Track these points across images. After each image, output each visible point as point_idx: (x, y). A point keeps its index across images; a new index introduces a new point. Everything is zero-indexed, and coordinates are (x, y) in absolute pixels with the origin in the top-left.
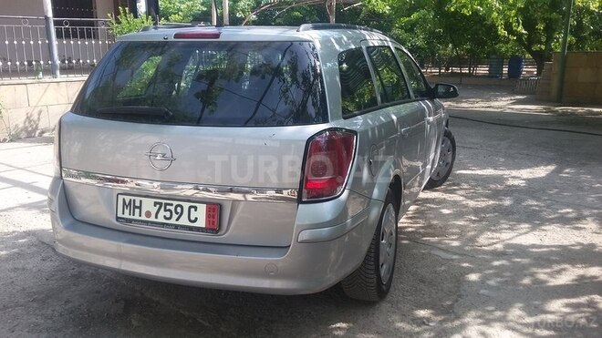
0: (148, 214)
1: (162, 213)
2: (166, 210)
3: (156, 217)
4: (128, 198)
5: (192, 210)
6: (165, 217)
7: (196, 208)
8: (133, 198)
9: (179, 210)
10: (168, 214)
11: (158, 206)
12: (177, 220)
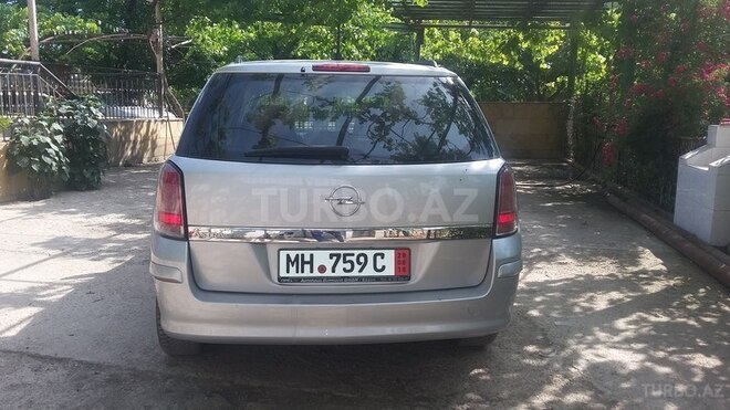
0: (322, 269)
1: (341, 265)
2: (345, 262)
3: (333, 271)
4: (293, 254)
5: (379, 258)
6: (345, 270)
7: (382, 256)
8: (300, 252)
9: (362, 259)
10: (348, 266)
11: (335, 258)
12: (361, 271)
